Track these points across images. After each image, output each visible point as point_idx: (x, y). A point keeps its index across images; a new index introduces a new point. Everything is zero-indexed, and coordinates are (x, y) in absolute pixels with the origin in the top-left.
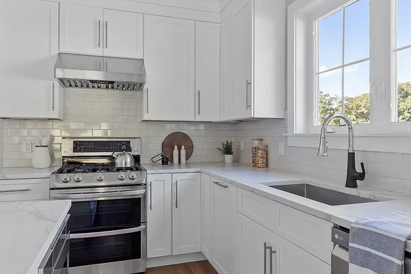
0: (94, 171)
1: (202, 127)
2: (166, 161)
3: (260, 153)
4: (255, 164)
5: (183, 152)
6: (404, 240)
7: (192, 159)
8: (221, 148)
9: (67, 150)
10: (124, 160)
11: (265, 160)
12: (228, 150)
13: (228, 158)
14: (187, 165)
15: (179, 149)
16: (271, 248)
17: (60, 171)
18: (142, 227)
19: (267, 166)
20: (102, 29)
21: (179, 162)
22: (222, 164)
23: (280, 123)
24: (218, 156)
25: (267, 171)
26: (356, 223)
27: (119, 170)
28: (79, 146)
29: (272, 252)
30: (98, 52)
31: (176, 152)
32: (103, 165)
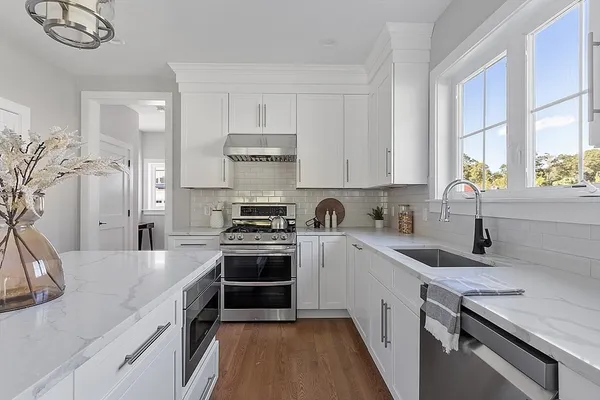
0: (255, 231)
1: (357, 193)
2: (318, 224)
3: (405, 219)
4: (401, 231)
5: (334, 217)
6: (460, 295)
7: (342, 224)
8: (371, 212)
9: (236, 214)
10: (279, 223)
11: (410, 226)
12: (378, 215)
13: (379, 223)
14: (338, 229)
15: (331, 214)
16: (386, 305)
17: (228, 231)
18: (293, 281)
19: (413, 232)
20: (261, 111)
21: (331, 226)
22: (373, 229)
23: (423, 189)
24: (369, 221)
25: (413, 236)
26: (434, 281)
27: (274, 231)
28: (245, 210)
29: (386, 308)
30: (259, 131)
31: (327, 217)
32: (263, 227)
